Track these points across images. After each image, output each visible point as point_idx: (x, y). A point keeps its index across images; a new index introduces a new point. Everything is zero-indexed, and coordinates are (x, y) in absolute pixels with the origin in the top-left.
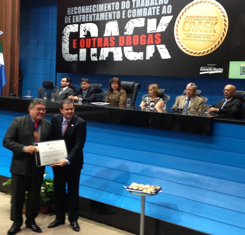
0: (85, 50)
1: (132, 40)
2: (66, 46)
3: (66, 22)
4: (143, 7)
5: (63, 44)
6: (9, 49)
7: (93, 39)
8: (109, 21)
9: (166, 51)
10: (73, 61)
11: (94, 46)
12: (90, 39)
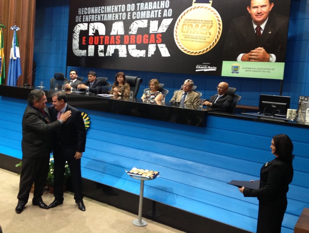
0: (93, 46)
1: (136, 39)
2: (76, 43)
3: (77, 21)
4: (146, 10)
5: (73, 40)
6: (25, 43)
7: (100, 37)
8: (115, 21)
9: (166, 49)
10: (83, 56)
11: (101, 43)
12: (98, 37)
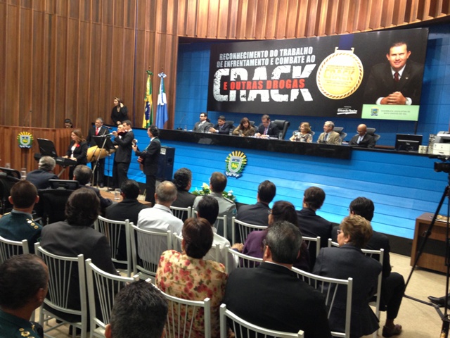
0: (235, 92)
1: (278, 84)
2: (217, 88)
3: (218, 67)
4: (289, 56)
5: (214, 86)
7: (242, 82)
8: (258, 66)
9: (309, 94)
10: (224, 101)
11: (243, 88)
